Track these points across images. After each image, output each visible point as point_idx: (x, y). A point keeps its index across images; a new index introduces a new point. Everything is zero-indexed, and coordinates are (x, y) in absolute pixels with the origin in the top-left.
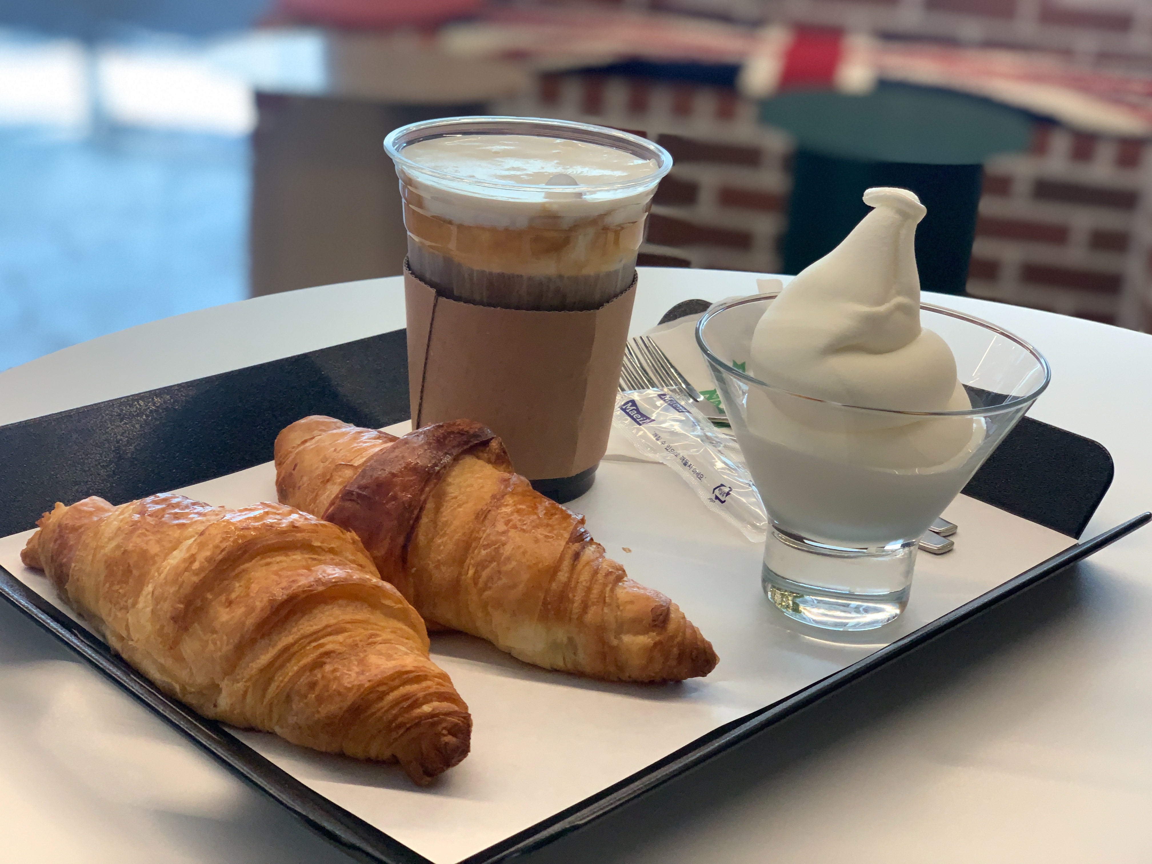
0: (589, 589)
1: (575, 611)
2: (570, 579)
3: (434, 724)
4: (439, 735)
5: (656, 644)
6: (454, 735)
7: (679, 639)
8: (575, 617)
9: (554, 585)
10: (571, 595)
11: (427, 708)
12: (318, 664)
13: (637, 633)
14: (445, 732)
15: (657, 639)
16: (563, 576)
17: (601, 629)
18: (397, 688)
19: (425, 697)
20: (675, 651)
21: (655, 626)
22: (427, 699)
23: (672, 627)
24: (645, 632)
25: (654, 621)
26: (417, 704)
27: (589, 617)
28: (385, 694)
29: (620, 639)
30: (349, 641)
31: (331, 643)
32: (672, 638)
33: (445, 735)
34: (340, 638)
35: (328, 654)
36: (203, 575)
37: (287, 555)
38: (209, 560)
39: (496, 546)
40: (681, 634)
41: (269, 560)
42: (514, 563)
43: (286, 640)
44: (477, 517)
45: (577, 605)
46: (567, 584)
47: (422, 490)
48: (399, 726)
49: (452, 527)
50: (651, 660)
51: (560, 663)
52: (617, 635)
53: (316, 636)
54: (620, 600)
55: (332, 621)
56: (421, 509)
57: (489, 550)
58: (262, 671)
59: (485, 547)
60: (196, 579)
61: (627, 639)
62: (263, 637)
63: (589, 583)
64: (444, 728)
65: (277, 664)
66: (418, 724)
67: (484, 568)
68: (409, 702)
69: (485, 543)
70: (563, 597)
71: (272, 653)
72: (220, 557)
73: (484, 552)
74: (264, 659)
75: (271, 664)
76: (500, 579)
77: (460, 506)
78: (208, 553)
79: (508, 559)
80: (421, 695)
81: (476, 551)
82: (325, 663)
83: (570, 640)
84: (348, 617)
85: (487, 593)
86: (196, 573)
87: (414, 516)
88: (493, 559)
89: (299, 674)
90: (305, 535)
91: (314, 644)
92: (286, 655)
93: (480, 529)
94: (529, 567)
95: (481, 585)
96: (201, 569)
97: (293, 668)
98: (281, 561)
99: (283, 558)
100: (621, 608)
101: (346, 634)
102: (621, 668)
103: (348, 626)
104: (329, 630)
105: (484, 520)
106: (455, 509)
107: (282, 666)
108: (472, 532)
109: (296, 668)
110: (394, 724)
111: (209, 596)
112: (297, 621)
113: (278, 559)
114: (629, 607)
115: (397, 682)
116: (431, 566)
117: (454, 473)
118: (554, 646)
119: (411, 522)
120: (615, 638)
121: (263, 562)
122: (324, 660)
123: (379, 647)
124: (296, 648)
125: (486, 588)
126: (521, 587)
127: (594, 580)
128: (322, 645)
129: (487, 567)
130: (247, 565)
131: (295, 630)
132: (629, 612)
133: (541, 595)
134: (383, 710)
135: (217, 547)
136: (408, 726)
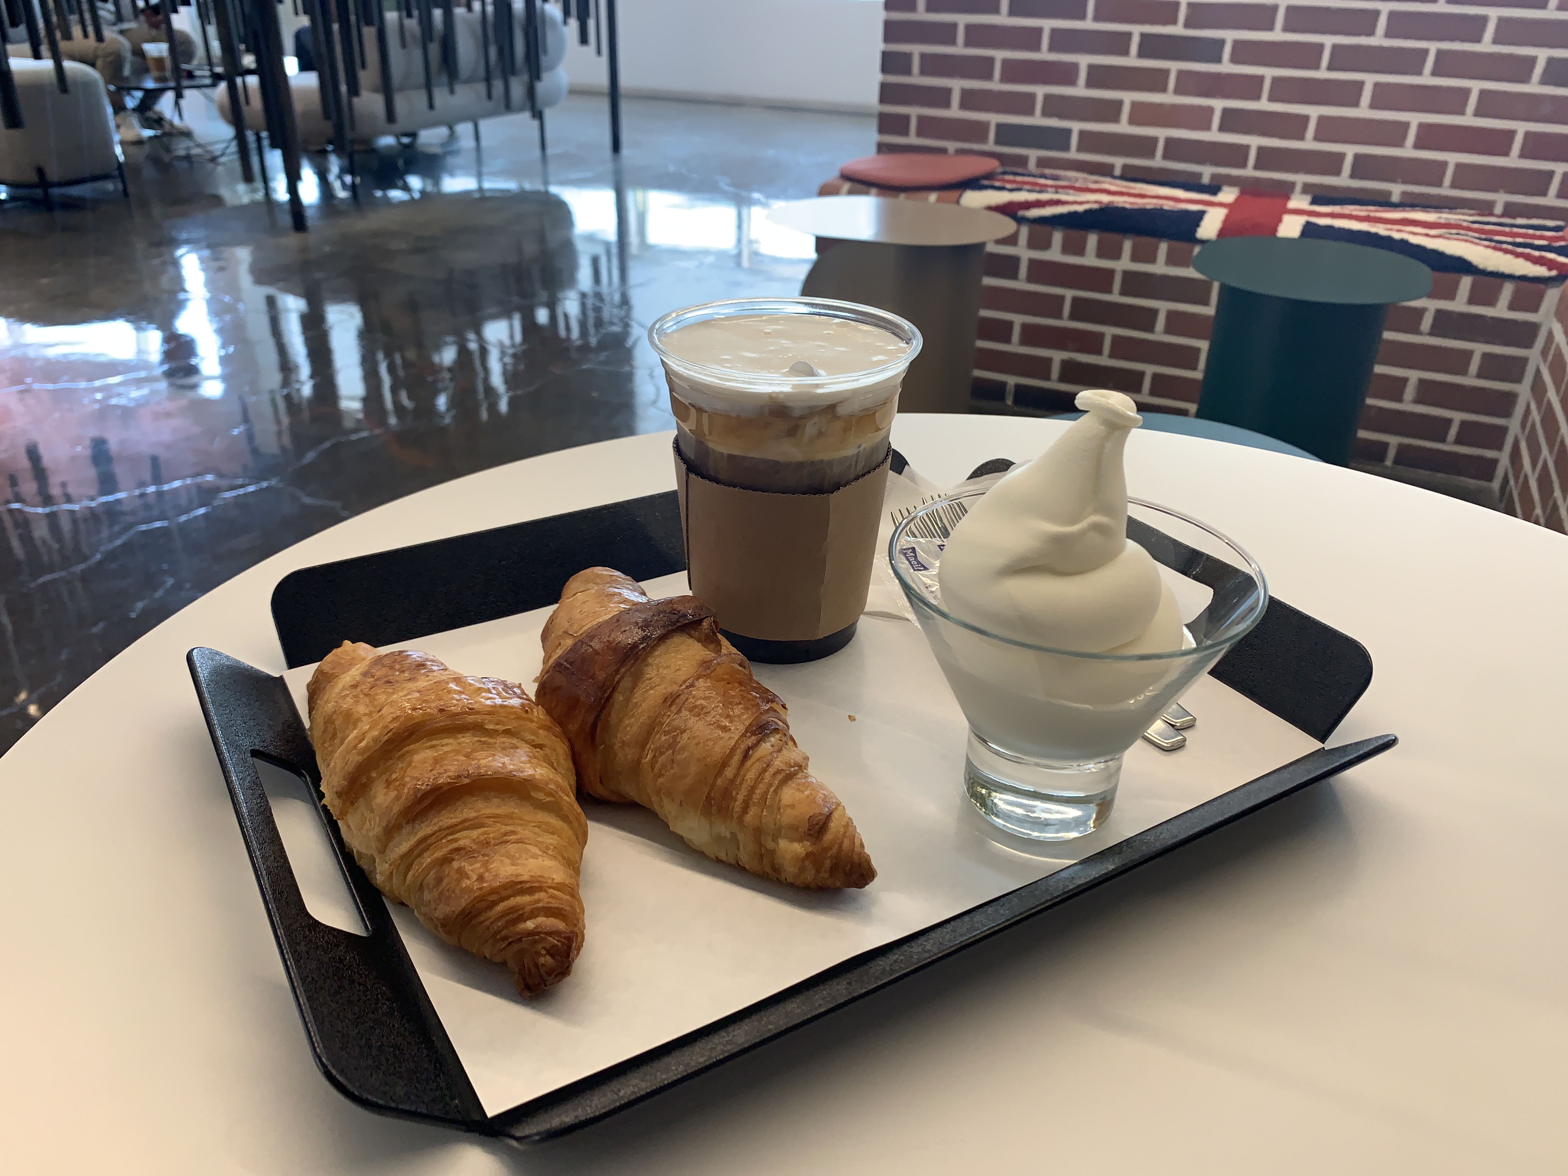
0: (752, 790)
1: (737, 809)
2: (736, 776)
3: (535, 942)
4: (538, 954)
5: (808, 855)
6: (552, 956)
7: (834, 850)
8: (736, 815)
9: (719, 782)
10: (734, 793)
11: (530, 925)
12: (446, 860)
13: (792, 840)
14: (543, 952)
15: (810, 849)
16: (729, 772)
17: (758, 832)
18: (508, 898)
19: (532, 911)
20: (828, 863)
21: (810, 835)
22: (533, 915)
23: (828, 837)
24: (800, 840)
25: (809, 829)
26: (522, 918)
27: (748, 818)
28: (494, 904)
29: (777, 843)
30: (482, 838)
31: (465, 839)
32: (826, 850)
33: (544, 956)
34: (475, 834)
35: (458, 850)
36: (367, 755)
37: (456, 738)
38: (376, 740)
39: (675, 734)
40: (836, 846)
41: (435, 742)
42: (686, 754)
43: (425, 829)
44: (665, 701)
45: (738, 805)
46: (732, 781)
47: (617, 671)
48: (504, 939)
49: (640, 710)
50: (802, 869)
51: (723, 856)
52: (775, 838)
53: (453, 829)
54: (782, 802)
55: (473, 814)
56: (614, 689)
57: (668, 737)
58: (403, 857)
59: (667, 733)
60: (359, 758)
61: (783, 844)
62: (407, 823)
63: (753, 782)
64: (544, 948)
65: (416, 852)
66: (520, 940)
67: (662, 753)
68: (515, 915)
69: (667, 729)
70: (727, 794)
71: (413, 841)
72: (386, 738)
73: (664, 738)
74: (405, 847)
75: (411, 851)
76: (672, 768)
77: (651, 688)
78: (375, 733)
79: (683, 749)
80: (528, 909)
81: (658, 736)
82: (454, 860)
83: (734, 836)
84: (489, 812)
85: (660, 780)
86: (360, 753)
87: (606, 695)
88: (670, 747)
89: (430, 867)
90: (478, 718)
91: (451, 837)
92: (424, 845)
93: (665, 713)
94: (699, 760)
95: (656, 770)
96: (367, 748)
97: (428, 859)
98: (449, 744)
99: (450, 741)
100: (781, 811)
101: (483, 829)
102: (776, 869)
103: (487, 821)
104: (467, 824)
105: (671, 705)
106: (647, 691)
107: (420, 855)
108: (657, 717)
109: (429, 860)
110: (498, 937)
111: (374, 775)
112: (439, 812)
113: (445, 741)
114: (789, 811)
115: (510, 892)
116: (617, 746)
117: (656, 653)
118: (719, 839)
119: (603, 701)
120: (773, 841)
121: (429, 744)
122: (453, 856)
123: (511, 847)
124: (432, 839)
125: (660, 775)
126: (689, 780)
127: (759, 779)
128: (456, 840)
129: (663, 753)
130: (412, 747)
131: (435, 821)
132: (787, 817)
133: (706, 790)
134: (490, 921)
135: (387, 727)
136: (510, 940)
